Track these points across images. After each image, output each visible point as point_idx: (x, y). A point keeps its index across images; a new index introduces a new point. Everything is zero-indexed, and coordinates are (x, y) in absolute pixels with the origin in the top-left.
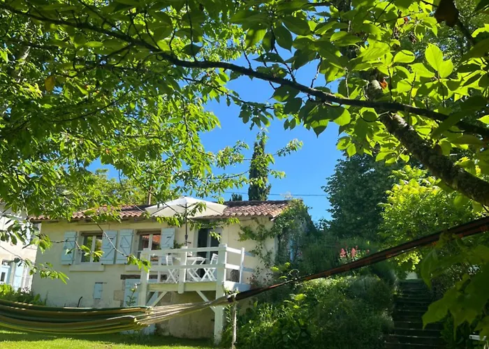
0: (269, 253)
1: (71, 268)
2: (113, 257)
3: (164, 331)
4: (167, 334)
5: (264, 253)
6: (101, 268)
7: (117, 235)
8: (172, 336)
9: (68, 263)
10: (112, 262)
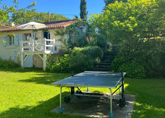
0: (65, 40)
1: (7, 47)
2: (18, 43)
3: (35, 66)
4: (36, 67)
5: (63, 40)
6: (15, 47)
7: (18, 36)
8: (38, 68)
9: (5, 46)
10: (18, 45)
